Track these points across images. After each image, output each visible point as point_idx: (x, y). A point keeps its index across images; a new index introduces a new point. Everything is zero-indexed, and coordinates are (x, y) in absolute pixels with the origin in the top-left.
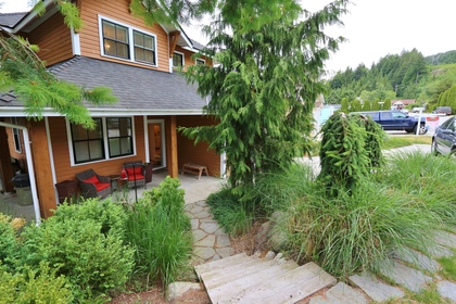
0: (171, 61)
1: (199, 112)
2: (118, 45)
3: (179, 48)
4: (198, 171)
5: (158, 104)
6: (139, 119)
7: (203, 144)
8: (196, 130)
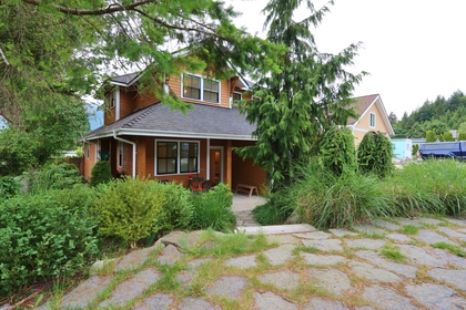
0: (231, 99)
1: (248, 138)
2: (193, 90)
3: (238, 89)
4: (249, 190)
5: (218, 131)
6: (203, 141)
7: (250, 160)
8: (244, 149)
